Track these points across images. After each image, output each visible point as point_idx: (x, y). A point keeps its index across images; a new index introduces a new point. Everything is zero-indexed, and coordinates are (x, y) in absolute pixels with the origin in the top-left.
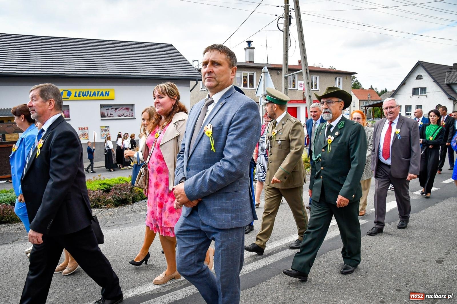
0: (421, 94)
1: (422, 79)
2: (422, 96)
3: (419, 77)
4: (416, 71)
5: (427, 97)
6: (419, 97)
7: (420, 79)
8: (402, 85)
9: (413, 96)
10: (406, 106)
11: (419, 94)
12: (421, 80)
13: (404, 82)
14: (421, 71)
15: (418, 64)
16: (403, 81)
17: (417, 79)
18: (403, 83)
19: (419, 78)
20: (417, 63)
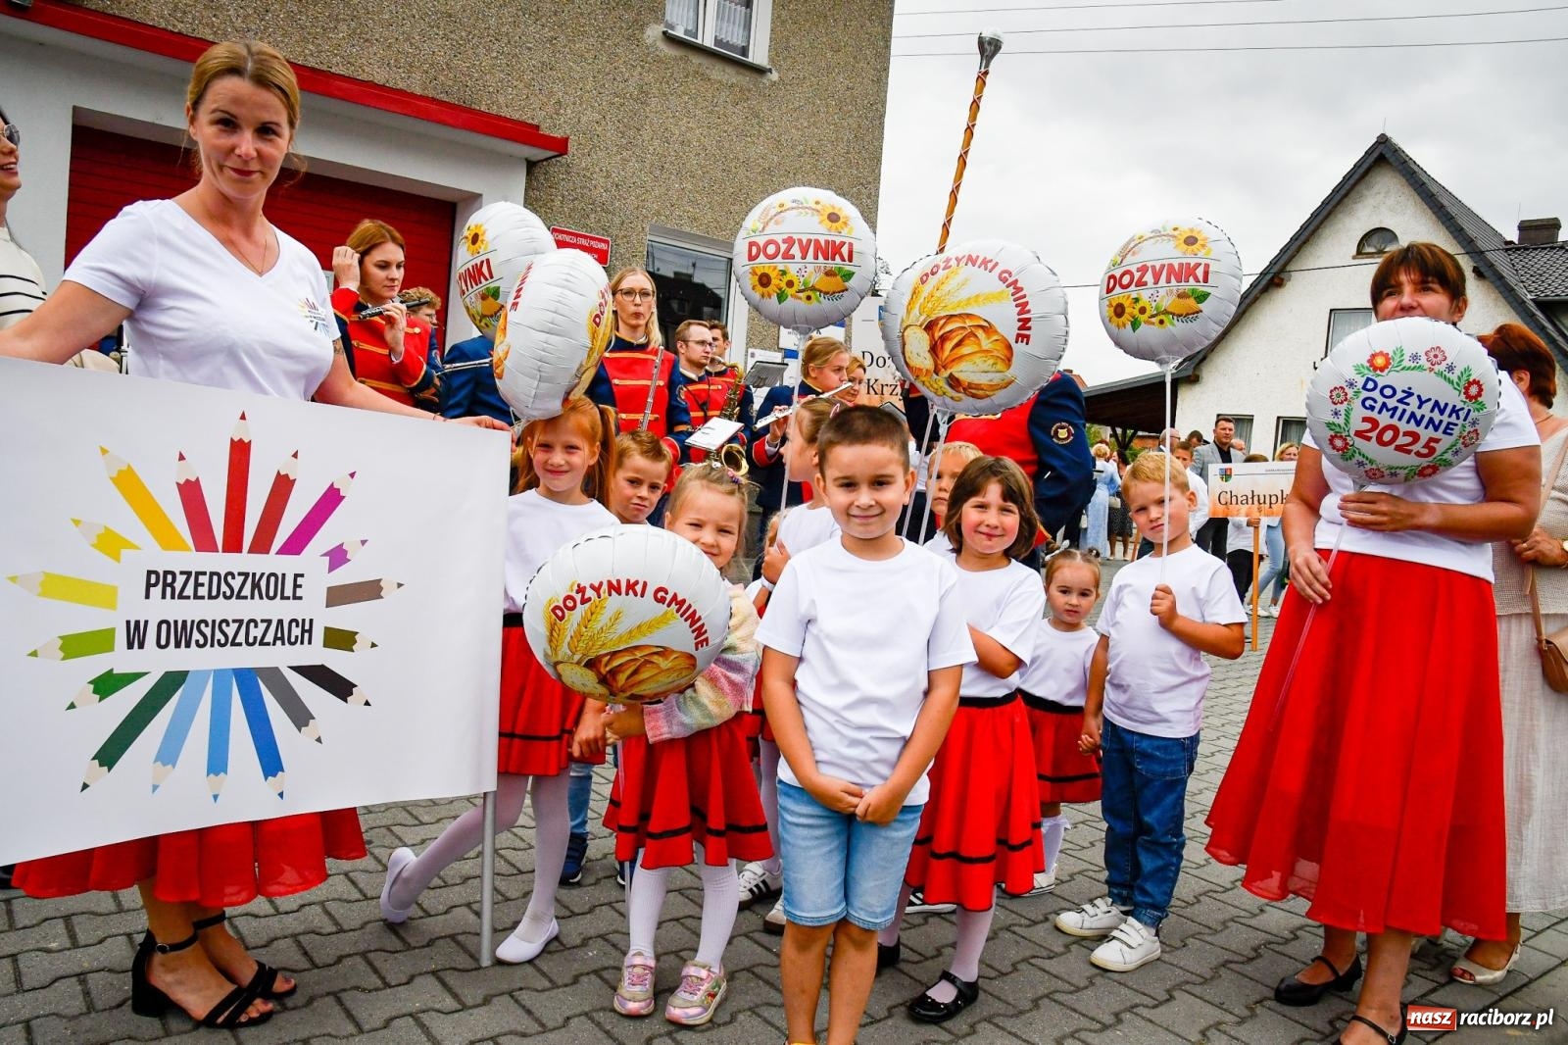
3: (1378, 242)
4: (1359, 206)
8: (1266, 290)
10: (1279, 418)
13: (1276, 269)
14: (1391, 202)
15: (1375, 155)
16: (1273, 263)
18: (1273, 279)
19: (1371, 250)
20: (1368, 153)
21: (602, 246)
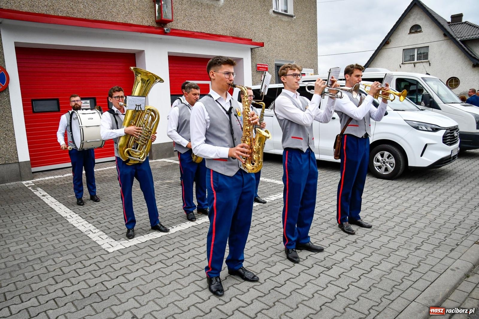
0: (417, 60)
1: (420, 31)
2: (420, 62)
3: (416, 29)
4: (409, 19)
5: (430, 64)
6: (414, 65)
7: (416, 32)
8: (384, 45)
9: (405, 64)
11: (414, 60)
12: (419, 34)
13: (387, 39)
14: (418, 17)
15: (413, 4)
17: (411, 33)
18: (386, 42)
19: (414, 31)
21: (266, 66)
